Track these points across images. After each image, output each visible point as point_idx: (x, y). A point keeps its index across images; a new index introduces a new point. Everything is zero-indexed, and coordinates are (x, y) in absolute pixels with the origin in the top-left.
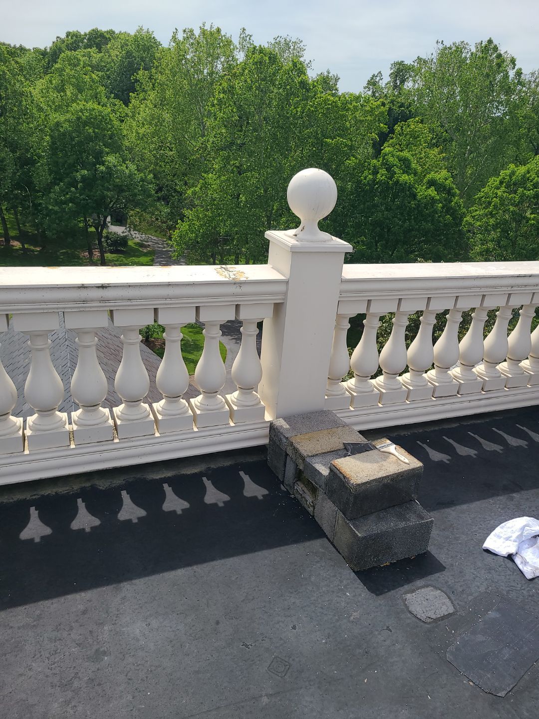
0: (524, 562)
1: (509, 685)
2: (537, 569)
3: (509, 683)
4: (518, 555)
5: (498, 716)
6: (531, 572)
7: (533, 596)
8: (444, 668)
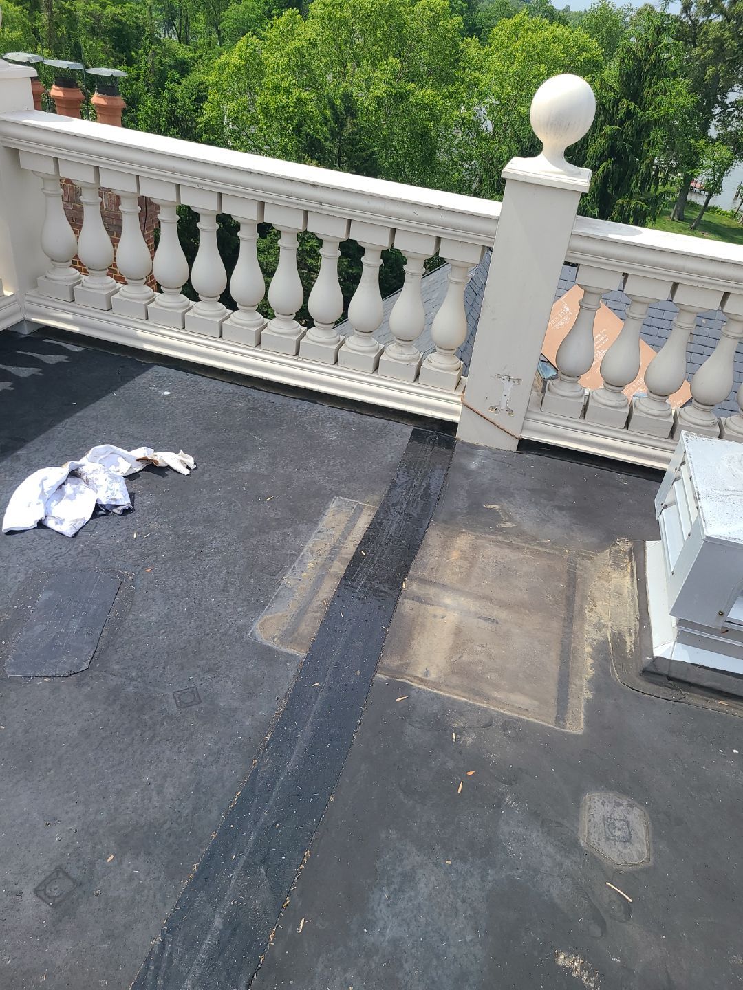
0: (59, 522)
1: (89, 653)
2: (77, 520)
3: (88, 651)
4: (48, 518)
5: (89, 689)
6: (71, 528)
7: (83, 551)
8: (8, 686)
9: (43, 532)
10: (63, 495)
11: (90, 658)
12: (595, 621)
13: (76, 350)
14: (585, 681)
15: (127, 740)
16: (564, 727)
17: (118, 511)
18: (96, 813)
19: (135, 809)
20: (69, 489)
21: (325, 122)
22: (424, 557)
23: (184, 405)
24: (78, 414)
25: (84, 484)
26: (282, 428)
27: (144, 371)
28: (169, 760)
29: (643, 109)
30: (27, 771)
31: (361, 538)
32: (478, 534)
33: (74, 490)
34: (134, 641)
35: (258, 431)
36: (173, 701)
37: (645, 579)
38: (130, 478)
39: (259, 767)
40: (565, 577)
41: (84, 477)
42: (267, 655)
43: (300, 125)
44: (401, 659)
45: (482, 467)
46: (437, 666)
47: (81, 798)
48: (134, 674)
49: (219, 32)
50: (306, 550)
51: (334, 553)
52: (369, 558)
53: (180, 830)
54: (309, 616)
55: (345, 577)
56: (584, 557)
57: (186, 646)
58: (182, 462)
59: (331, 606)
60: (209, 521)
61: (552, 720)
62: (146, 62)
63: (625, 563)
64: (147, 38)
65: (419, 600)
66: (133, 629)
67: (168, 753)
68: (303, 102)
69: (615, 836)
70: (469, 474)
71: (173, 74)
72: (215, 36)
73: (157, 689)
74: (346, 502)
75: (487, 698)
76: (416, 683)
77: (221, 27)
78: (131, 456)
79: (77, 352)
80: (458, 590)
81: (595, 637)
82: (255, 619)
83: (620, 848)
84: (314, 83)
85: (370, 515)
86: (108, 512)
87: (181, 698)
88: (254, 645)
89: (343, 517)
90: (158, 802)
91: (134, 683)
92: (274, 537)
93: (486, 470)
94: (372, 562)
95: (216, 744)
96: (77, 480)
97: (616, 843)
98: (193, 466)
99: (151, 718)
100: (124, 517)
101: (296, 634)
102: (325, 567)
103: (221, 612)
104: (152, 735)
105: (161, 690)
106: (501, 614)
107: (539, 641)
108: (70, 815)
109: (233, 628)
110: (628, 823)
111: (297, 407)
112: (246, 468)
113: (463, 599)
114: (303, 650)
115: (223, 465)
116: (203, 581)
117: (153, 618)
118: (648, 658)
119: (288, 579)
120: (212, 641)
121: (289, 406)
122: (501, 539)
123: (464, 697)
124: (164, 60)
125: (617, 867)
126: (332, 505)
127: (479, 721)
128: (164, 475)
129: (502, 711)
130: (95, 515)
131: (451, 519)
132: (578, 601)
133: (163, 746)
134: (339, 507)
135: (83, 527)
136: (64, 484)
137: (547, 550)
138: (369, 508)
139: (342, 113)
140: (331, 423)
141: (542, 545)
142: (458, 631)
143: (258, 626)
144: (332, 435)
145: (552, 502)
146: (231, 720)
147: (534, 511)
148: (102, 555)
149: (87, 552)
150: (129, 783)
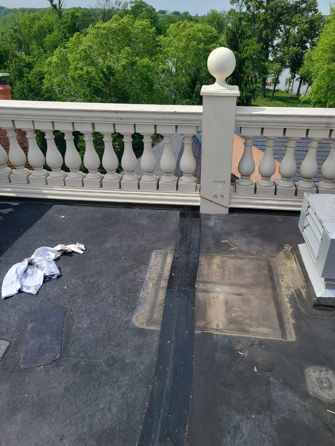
0: (28, 288)
1: (59, 349)
2: (36, 286)
3: (58, 348)
4: (23, 287)
5: (63, 367)
6: (35, 290)
7: (43, 300)
8: (24, 374)
9: (22, 295)
10: (27, 275)
11: (60, 352)
12: (286, 285)
13: (16, 205)
14: (289, 315)
15: (88, 389)
16: (286, 339)
17: (55, 277)
18: (82, 429)
19: (100, 423)
20: (29, 271)
21: (101, 80)
22: (201, 271)
23: (72, 221)
24: (24, 235)
25: (35, 268)
26: (120, 223)
27: (50, 209)
28: (110, 394)
29: (240, 53)
30: (44, 415)
31: (170, 268)
32: (222, 255)
33: (32, 271)
34: (78, 339)
35: (110, 226)
36: (104, 364)
37: (302, 262)
38: (56, 260)
39: (153, 388)
40: (266, 268)
41: (35, 264)
42: (142, 332)
43: (90, 83)
44: (204, 322)
45: (215, 224)
46: (222, 321)
47: (73, 423)
48: (82, 355)
49: (43, 48)
50: (147, 278)
51: (160, 277)
52: (176, 276)
53: (124, 428)
54: (157, 309)
55: (168, 288)
56: (272, 257)
57: (103, 337)
58: (79, 248)
59: (165, 303)
60: (99, 273)
61: (280, 336)
62: (12, 66)
63: (291, 256)
64: (11, 56)
65: (205, 291)
66: (76, 333)
67: (109, 391)
68: (90, 72)
69: (324, 387)
70: (210, 228)
71: (26, 70)
72: (42, 50)
73: (95, 360)
74: (159, 252)
75: (248, 332)
76: (214, 331)
77: (44, 46)
78: (54, 250)
79: (17, 205)
80: (221, 283)
81: (288, 293)
82: (132, 316)
83: (328, 392)
84: (93, 63)
85: (171, 256)
86: (50, 279)
87: (108, 362)
88: (135, 329)
89: (160, 259)
90: (110, 416)
91: (84, 359)
92: (130, 275)
93: (218, 225)
94: (179, 277)
95: (130, 381)
96: (32, 266)
97: (326, 390)
98: (84, 249)
99: (96, 375)
100: (58, 280)
101: (153, 320)
102: (157, 284)
103: (115, 316)
104: (98, 383)
105: (97, 361)
106: (243, 291)
107: (264, 300)
108: (70, 432)
109: (123, 322)
110: (328, 379)
111: (125, 212)
112: (108, 245)
113: (224, 287)
114: (158, 327)
115: (98, 246)
116: (103, 303)
117: (85, 326)
118: (315, 299)
119: (142, 294)
120: (115, 331)
121: (121, 212)
122: (233, 255)
123: (238, 334)
124: (20, 64)
125: (329, 402)
126: (153, 255)
127: (248, 344)
128: (72, 256)
129: (257, 337)
130: (44, 282)
131: (208, 251)
132: (275, 278)
133: (105, 388)
134: (156, 255)
135: (40, 288)
136: (26, 270)
137: (254, 257)
138: (170, 253)
139: (108, 75)
140: (142, 216)
141: (252, 255)
142: (226, 303)
143: (134, 319)
144: (144, 222)
145: (251, 234)
146: (134, 368)
147: (244, 240)
148: (53, 300)
149: (45, 300)
150: (94, 410)
